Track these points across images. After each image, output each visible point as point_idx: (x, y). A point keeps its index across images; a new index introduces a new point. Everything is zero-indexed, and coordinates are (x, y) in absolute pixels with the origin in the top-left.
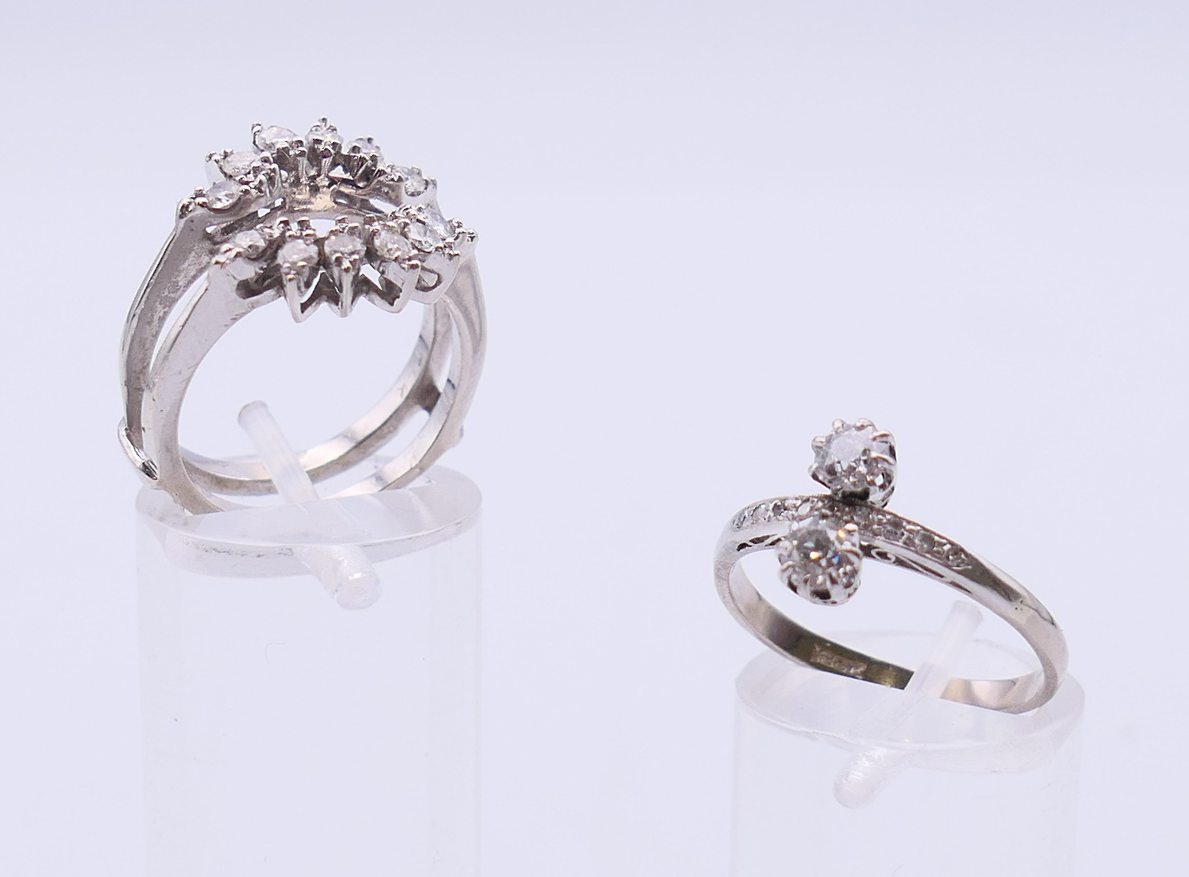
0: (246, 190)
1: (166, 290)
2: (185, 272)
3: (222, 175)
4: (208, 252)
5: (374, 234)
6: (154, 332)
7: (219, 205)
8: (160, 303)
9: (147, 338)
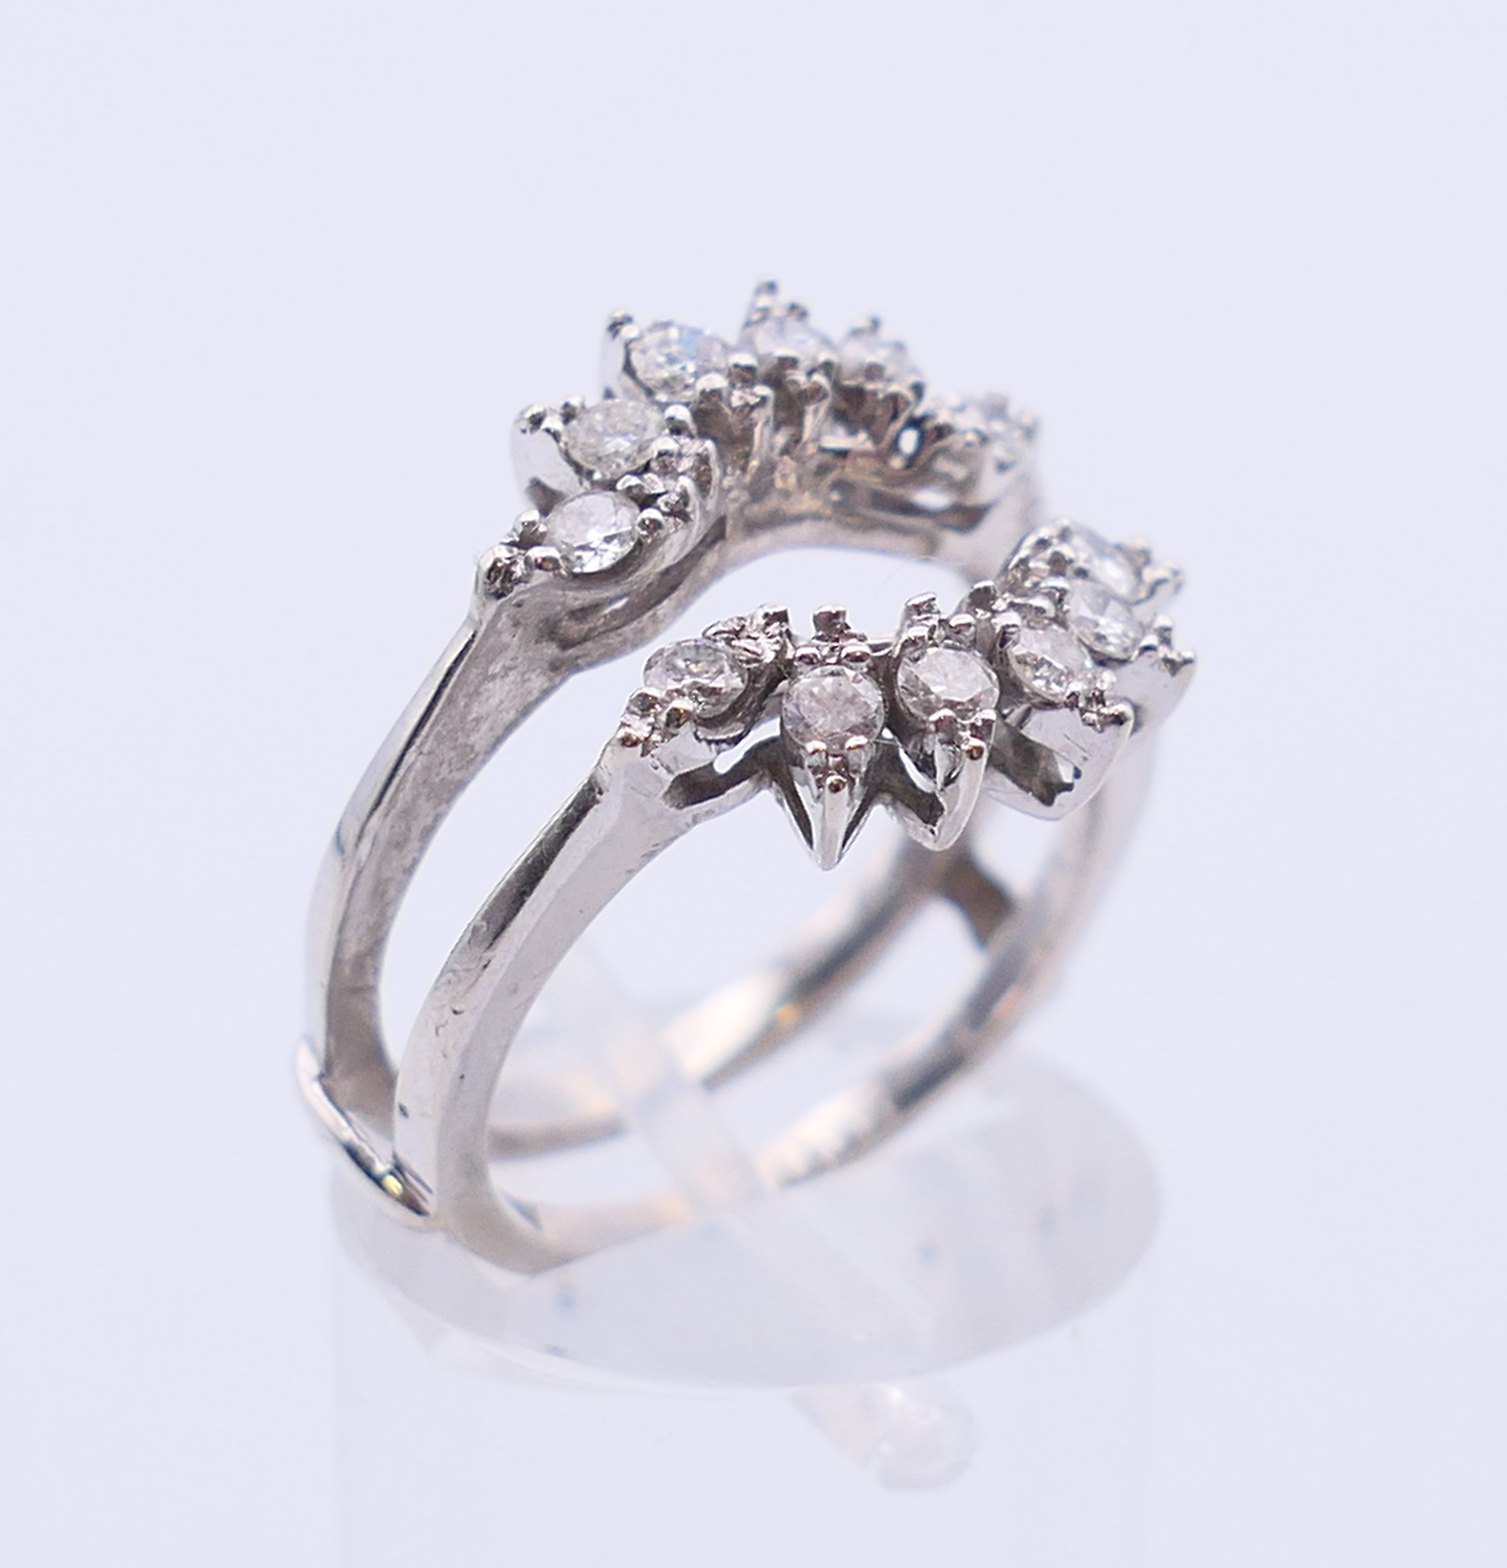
0: (653, 521)
1: (445, 766)
2: (490, 719)
3: (569, 470)
4: (546, 666)
5: (1004, 637)
6: (407, 862)
7: (592, 564)
8: (428, 799)
9: (391, 879)
